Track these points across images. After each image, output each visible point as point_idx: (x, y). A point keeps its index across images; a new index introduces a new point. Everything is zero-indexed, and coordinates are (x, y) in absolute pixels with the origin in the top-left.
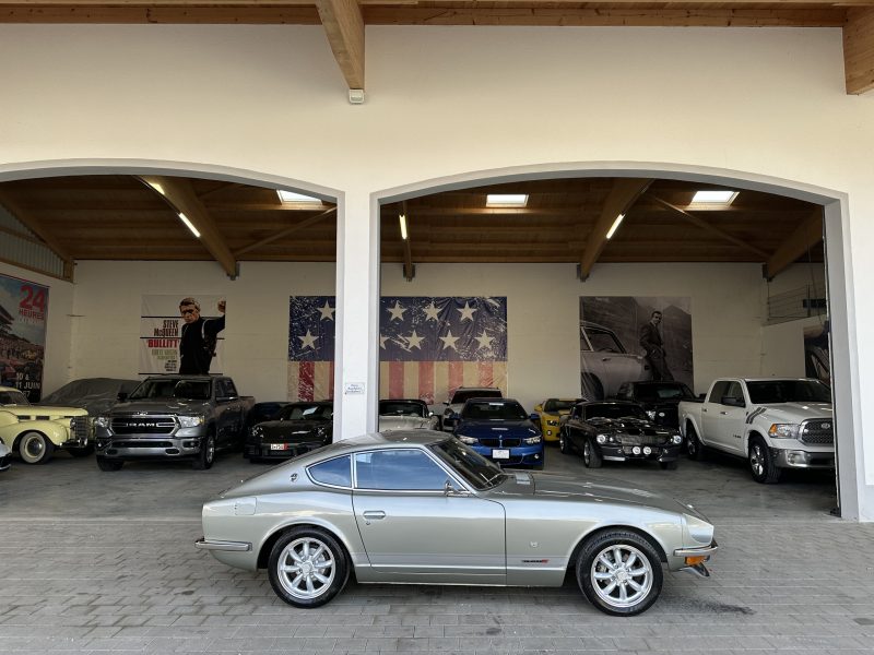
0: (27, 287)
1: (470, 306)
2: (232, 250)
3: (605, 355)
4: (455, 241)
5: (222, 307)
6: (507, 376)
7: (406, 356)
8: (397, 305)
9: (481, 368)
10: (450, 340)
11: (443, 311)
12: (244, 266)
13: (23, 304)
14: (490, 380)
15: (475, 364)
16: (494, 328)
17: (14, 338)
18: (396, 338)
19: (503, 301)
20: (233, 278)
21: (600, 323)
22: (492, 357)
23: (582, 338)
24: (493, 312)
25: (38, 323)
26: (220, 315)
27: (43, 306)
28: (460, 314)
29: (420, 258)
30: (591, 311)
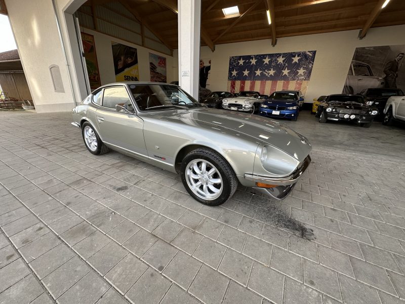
0: (159, 58)
1: (298, 56)
2: (212, 41)
3: (360, 77)
4: (295, 24)
5: (210, 62)
6: (308, 87)
7: (268, 79)
8: (267, 58)
9: (297, 83)
10: (286, 72)
11: (285, 60)
12: (217, 46)
13: (159, 63)
14: (300, 88)
15: (295, 81)
16: (307, 66)
17: (158, 73)
18: (265, 71)
19: (314, 53)
20: (213, 51)
21: (363, 61)
22: (303, 79)
23: (351, 69)
24: (308, 59)
25: (164, 69)
26: (209, 65)
27: (165, 64)
28: (293, 60)
29: (279, 36)
30: (359, 55)
